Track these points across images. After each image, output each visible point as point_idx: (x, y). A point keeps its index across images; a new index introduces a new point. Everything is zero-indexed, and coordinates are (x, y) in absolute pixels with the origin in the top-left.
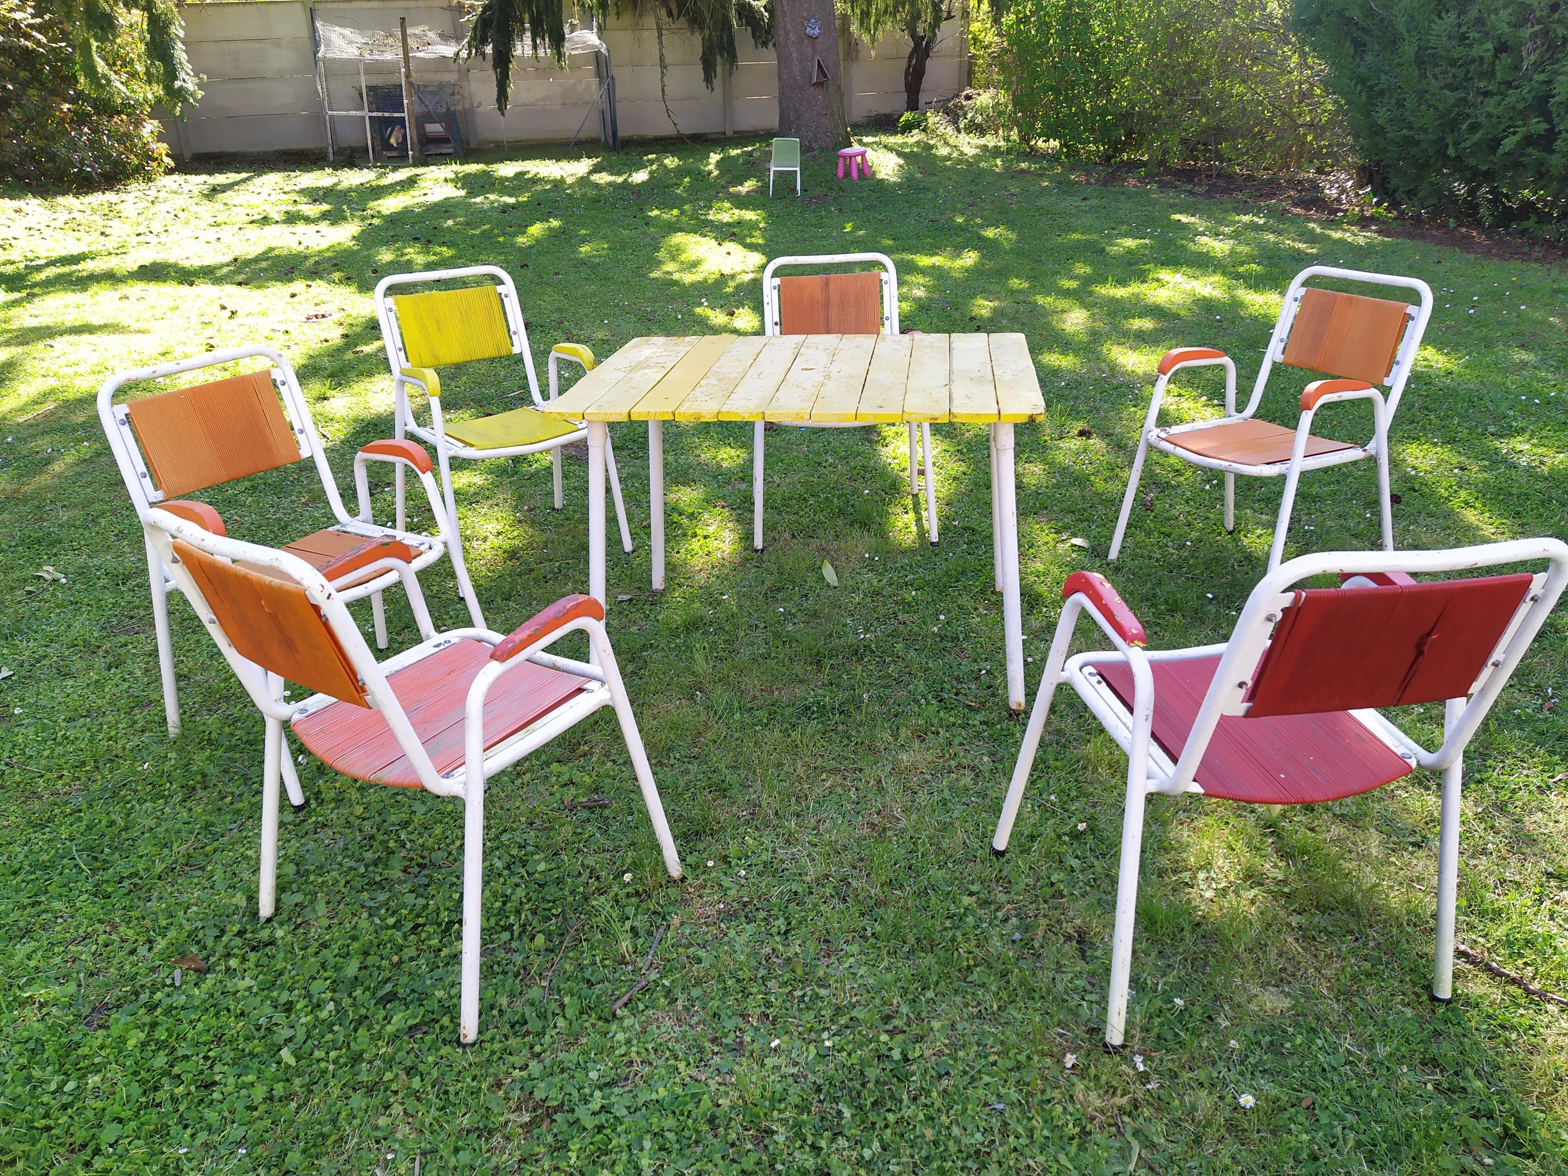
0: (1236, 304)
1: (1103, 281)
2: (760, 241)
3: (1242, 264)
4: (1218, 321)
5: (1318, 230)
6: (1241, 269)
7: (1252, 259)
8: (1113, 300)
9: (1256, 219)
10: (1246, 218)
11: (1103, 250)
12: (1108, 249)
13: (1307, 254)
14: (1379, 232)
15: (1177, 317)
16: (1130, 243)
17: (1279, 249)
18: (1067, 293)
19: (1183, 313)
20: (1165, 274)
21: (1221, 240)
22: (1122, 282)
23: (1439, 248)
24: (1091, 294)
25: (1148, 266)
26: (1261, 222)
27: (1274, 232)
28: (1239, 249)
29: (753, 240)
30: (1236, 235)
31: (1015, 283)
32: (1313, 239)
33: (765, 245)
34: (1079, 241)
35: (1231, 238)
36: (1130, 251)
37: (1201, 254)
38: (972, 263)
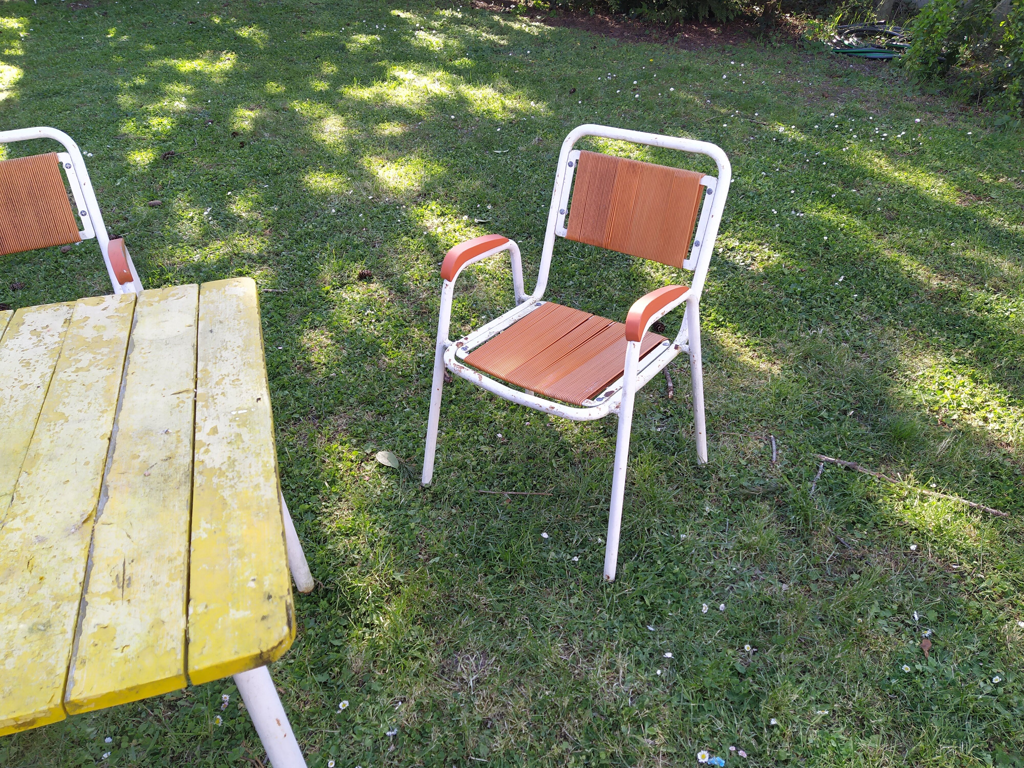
0: (462, 101)
1: (350, 82)
2: (20, 52)
3: (456, 57)
4: (453, 120)
5: (502, 22)
6: (457, 63)
7: (463, 53)
8: (362, 103)
9: (456, 14)
10: (447, 13)
11: (343, 48)
12: (348, 45)
13: (501, 46)
14: (544, 21)
15: (419, 118)
16: (363, 39)
17: (480, 41)
18: (322, 97)
19: (423, 113)
20: (398, 71)
21: (434, 35)
22: (366, 82)
23: (589, 33)
24: (341, 96)
25: (383, 63)
26: (460, 16)
27: (471, 25)
28: (451, 42)
29: (12, 52)
30: (443, 30)
31: (273, 87)
32: (502, 31)
33: (25, 56)
34: (322, 38)
35: (441, 32)
36: (365, 48)
37: (422, 48)
38: (231, 66)
